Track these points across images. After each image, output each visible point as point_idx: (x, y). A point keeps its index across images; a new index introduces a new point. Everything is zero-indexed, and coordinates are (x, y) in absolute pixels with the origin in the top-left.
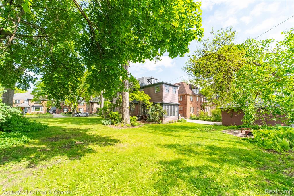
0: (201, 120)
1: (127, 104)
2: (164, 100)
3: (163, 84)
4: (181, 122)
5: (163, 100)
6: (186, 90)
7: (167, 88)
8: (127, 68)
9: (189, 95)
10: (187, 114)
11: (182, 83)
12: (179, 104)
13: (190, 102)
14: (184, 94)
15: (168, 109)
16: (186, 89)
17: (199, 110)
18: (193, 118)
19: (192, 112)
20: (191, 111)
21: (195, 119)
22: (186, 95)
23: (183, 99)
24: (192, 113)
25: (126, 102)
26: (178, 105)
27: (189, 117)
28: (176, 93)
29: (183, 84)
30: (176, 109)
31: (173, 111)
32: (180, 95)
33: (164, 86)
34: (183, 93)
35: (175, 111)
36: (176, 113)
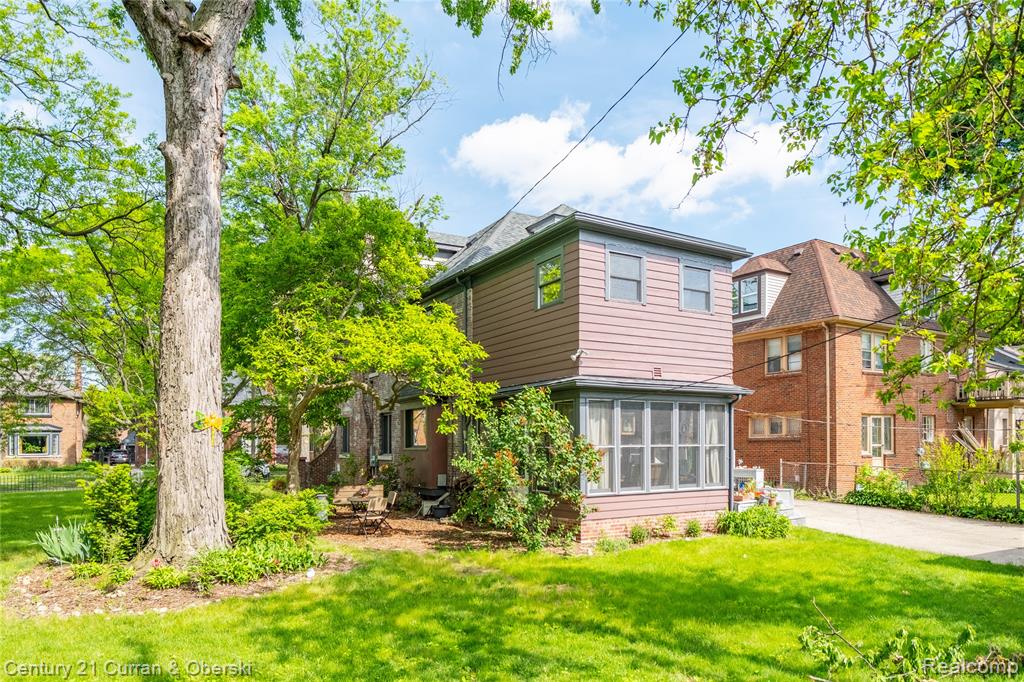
0: (933, 509)
1: (187, 396)
2: (595, 364)
3: (582, 236)
4: (738, 529)
5: (583, 363)
6: (832, 293)
7: (627, 267)
8: (197, 91)
9: (856, 328)
10: (833, 469)
11: (811, 245)
12: (739, 389)
13: (864, 381)
14: (817, 319)
15: (630, 430)
16: (831, 281)
17: (937, 437)
18: (872, 495)
19: (877, 452)
20: (871, 445)
21: (886, 502)
22: (831, 326)
23: (805, 361)
24: (878, 462)
25: (186, 379)
26: (726, 400)
27: (843, 488)
28: (708, 307)
29: (815, 250)
30: (712, 428)
31: (675, 445)
32: (790, 330)
33: (591, 254)
34: (804, 312)
35: (703, 445)
36: (709, 463)
